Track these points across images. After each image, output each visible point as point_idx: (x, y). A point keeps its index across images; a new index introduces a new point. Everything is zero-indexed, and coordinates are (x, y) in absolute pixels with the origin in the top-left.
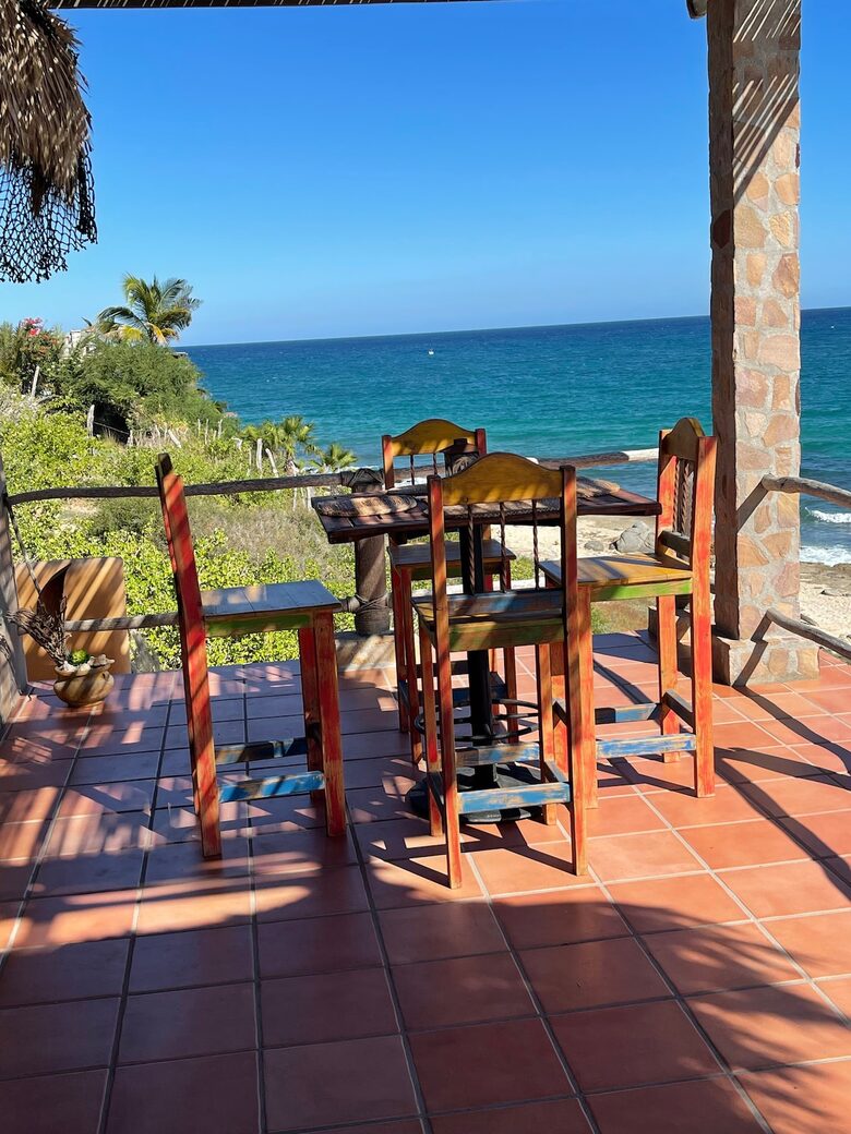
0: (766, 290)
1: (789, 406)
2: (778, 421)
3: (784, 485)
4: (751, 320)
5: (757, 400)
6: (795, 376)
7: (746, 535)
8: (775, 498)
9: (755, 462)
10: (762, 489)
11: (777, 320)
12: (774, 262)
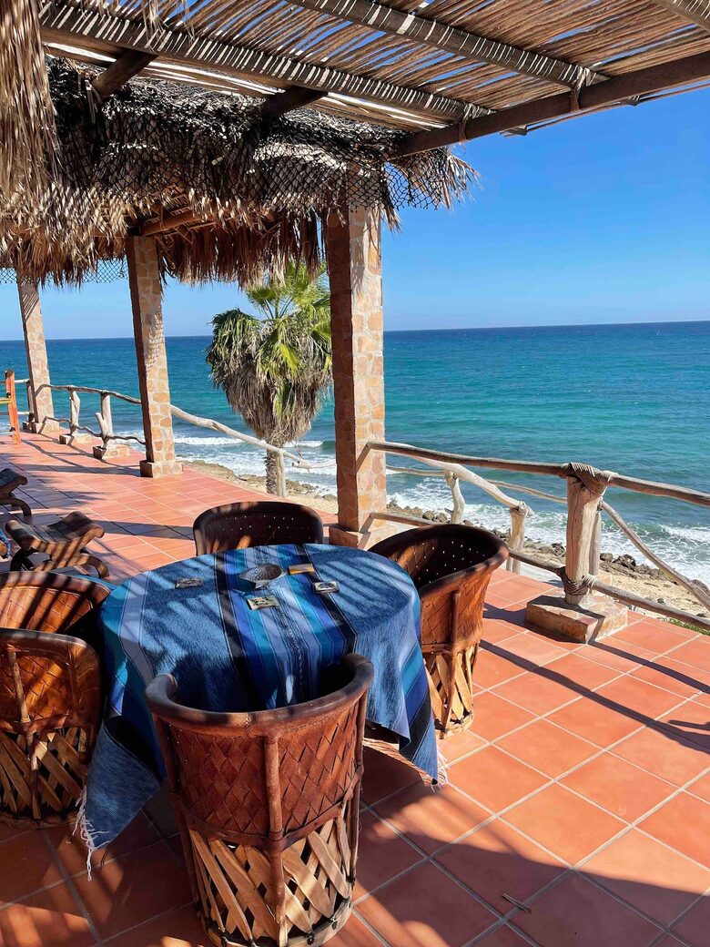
0: (36, 342)
1: (46, 368)
2: (43, 372)
3: (46, 386)
4: (33, 348)
5: (37, 367)
6: (46, 361)
7: (38, 398)
8: (44, 389)
9: (38, 381)
10: (40, 388)
11: (40, 349)
12: (38, 336)
